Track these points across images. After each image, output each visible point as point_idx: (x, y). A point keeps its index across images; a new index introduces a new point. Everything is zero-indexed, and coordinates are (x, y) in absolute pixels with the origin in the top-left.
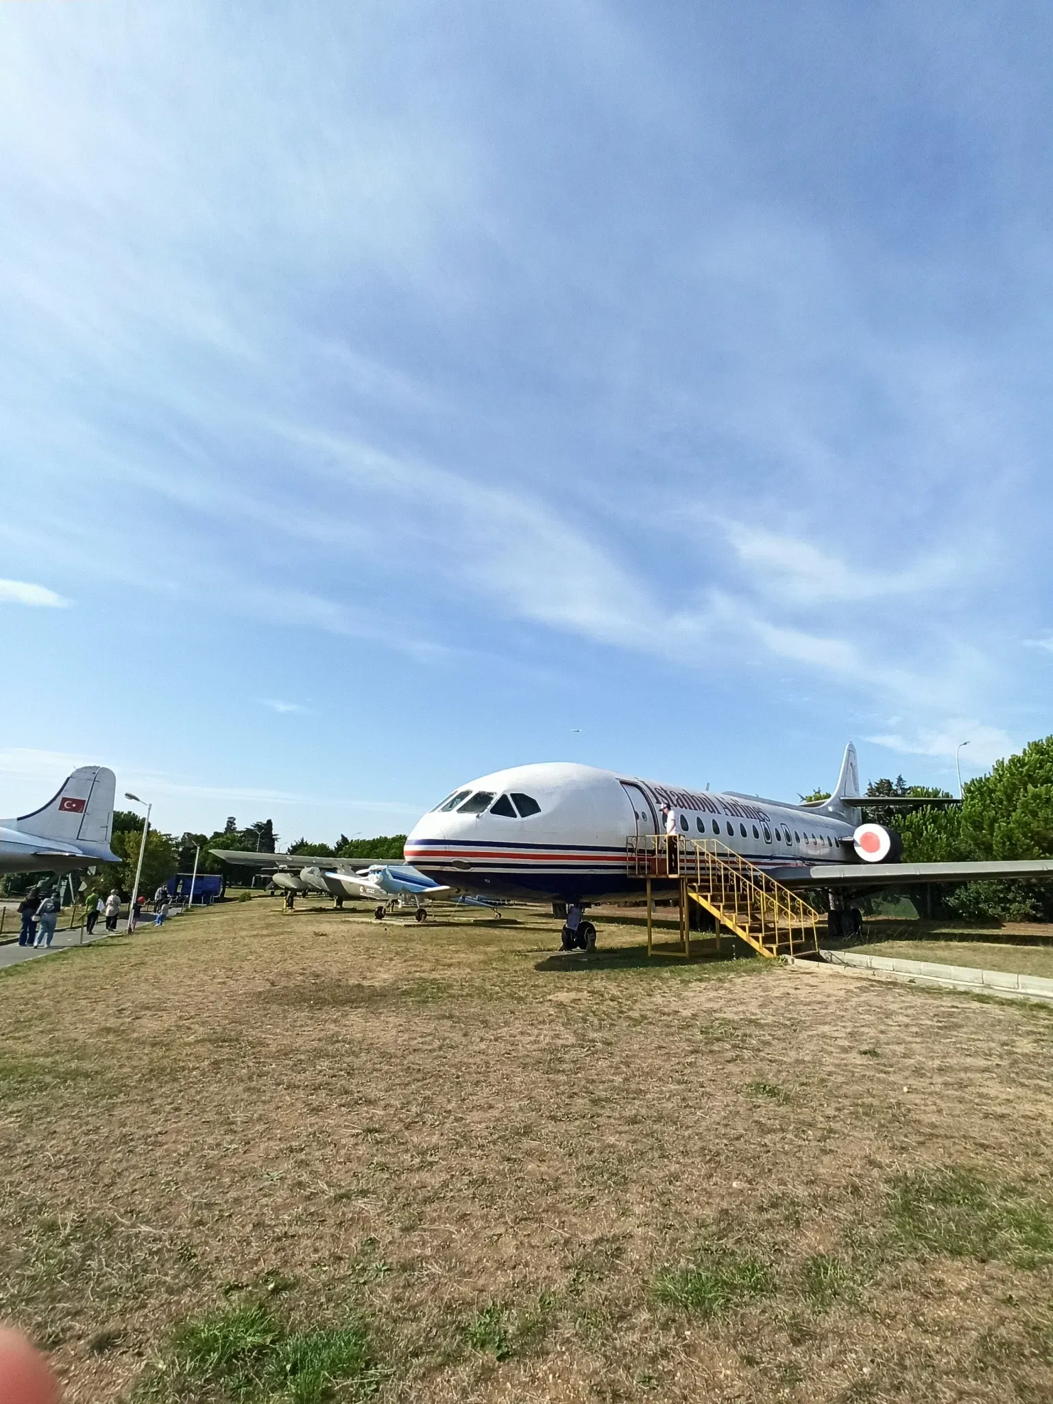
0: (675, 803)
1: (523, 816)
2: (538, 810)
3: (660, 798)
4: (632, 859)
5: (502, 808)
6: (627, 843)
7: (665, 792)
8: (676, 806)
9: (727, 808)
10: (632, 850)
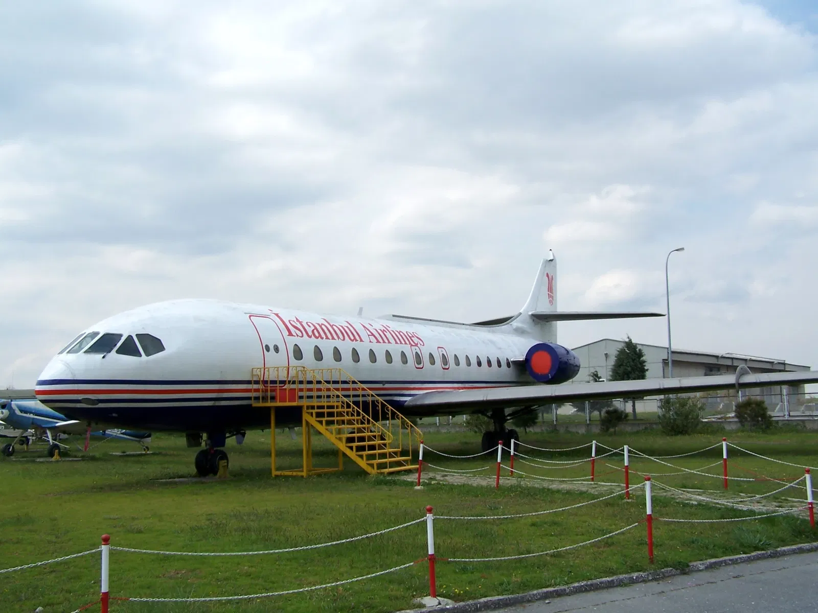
0: (310, 333)
1: (148, 354)
2: (162, 348)
3: (292, 330)
4: (257, 390)
5: (129, 348)
6: (253, 375)
7: (301, 323)
8: (310, 337)
9: (373, 335)
10: (257, 382)
